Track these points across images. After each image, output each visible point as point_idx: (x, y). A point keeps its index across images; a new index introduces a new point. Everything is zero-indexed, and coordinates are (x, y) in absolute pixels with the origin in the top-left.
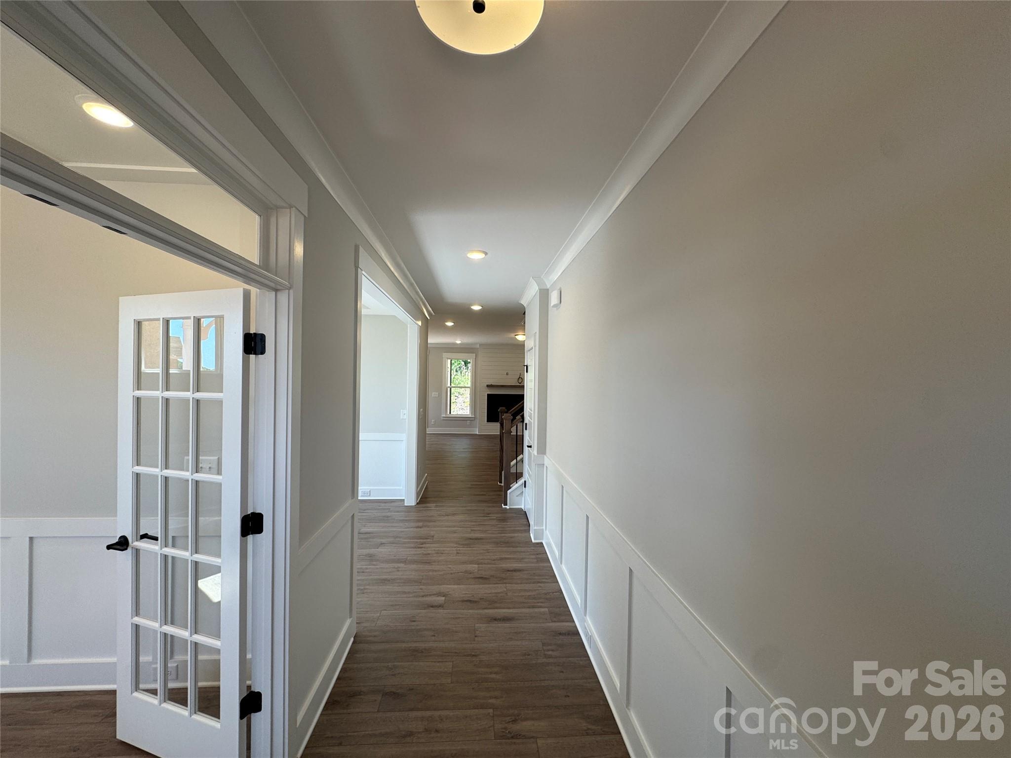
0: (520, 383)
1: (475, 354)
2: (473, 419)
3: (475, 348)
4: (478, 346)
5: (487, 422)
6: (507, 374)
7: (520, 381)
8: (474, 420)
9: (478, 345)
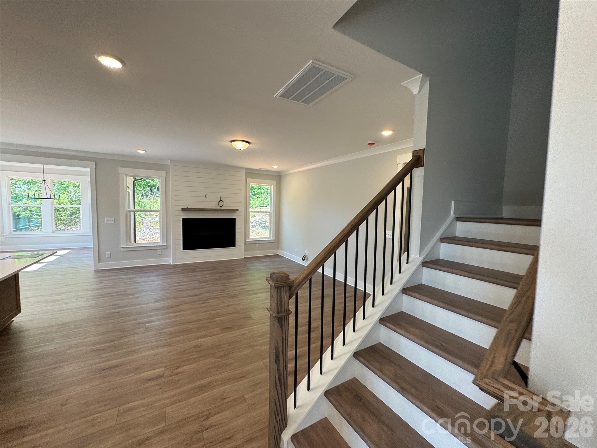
0: (221, 207)
1: (165, 172)
2: (165, 247)
3: (165, 165)
4: (169, 163)
5: (184, 249)
6: (206, 196)
7: (221, 204)
8: (167, 248)
9: (169, 161)
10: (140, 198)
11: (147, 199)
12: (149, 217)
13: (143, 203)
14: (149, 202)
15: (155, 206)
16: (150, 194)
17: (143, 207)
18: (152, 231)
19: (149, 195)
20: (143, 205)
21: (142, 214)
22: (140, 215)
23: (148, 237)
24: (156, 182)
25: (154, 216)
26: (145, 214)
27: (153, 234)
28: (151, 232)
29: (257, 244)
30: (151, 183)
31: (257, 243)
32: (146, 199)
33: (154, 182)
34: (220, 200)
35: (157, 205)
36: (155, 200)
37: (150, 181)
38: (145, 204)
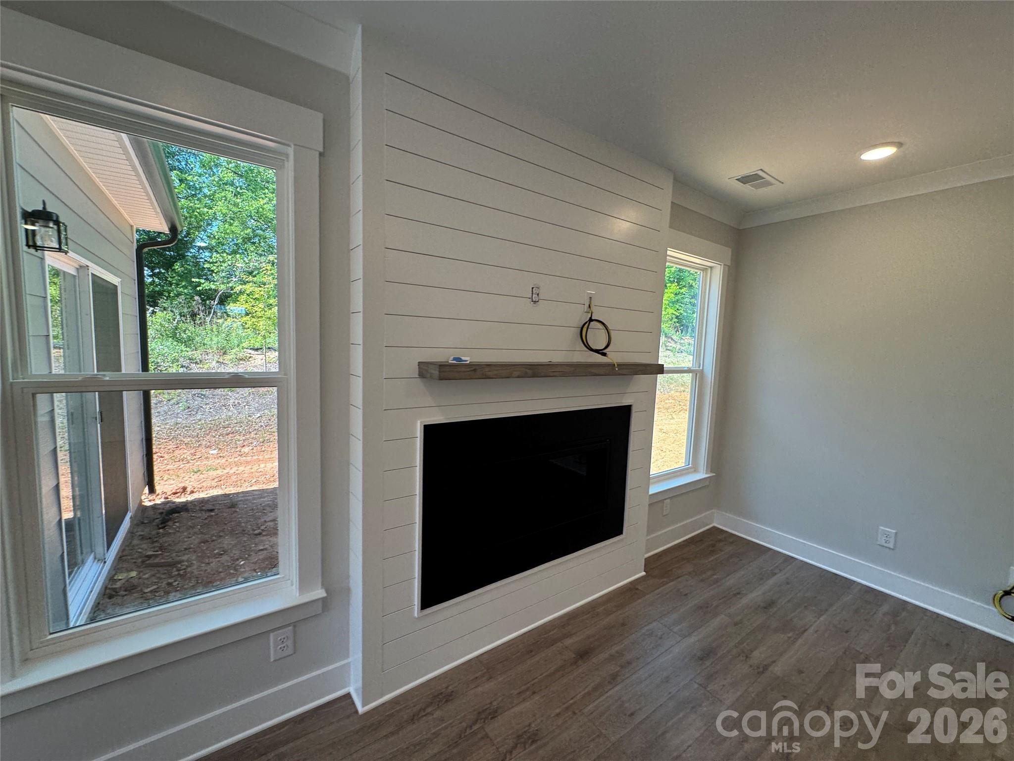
0: (601, 352)
6: (535, 296)
7: (597, 338)
10: (176, 320)
11: (195, 323)
12: (201, 366)
13: (185, 331)
14: (200, 330)
15: (215, 339)
16: (203, 311)
17: (185, 342)
18: (208, 404)
19: (199, 315)
20: (185, 336)
21: (181, 360)
22: (178, 361)
23: (200, 420)
24: (215, 283)
25: (214, 362)
26: (190, 359)
27: (211, 410)
28: (206, 404)
29: (668, 501)
30: (205, 284)
31: (665, 499)
32: (192, 323)
33: (212, 283)
34: (591, 320)
35: (220, 337)
36: (215, 326)
37: (202, 281)
38: (190, 334)
